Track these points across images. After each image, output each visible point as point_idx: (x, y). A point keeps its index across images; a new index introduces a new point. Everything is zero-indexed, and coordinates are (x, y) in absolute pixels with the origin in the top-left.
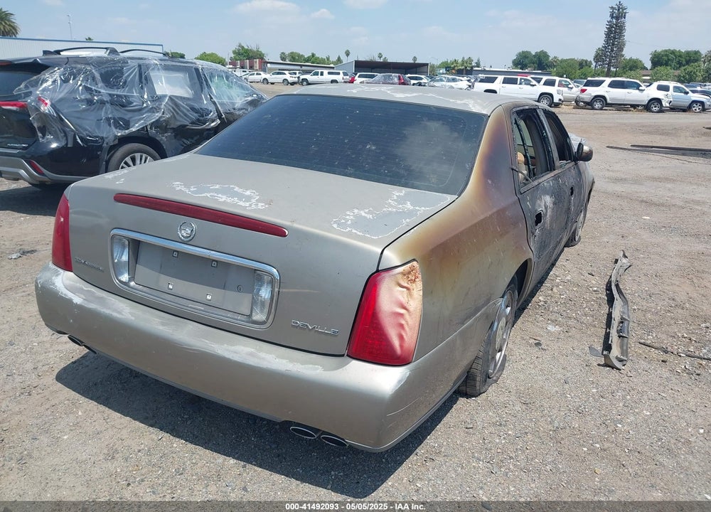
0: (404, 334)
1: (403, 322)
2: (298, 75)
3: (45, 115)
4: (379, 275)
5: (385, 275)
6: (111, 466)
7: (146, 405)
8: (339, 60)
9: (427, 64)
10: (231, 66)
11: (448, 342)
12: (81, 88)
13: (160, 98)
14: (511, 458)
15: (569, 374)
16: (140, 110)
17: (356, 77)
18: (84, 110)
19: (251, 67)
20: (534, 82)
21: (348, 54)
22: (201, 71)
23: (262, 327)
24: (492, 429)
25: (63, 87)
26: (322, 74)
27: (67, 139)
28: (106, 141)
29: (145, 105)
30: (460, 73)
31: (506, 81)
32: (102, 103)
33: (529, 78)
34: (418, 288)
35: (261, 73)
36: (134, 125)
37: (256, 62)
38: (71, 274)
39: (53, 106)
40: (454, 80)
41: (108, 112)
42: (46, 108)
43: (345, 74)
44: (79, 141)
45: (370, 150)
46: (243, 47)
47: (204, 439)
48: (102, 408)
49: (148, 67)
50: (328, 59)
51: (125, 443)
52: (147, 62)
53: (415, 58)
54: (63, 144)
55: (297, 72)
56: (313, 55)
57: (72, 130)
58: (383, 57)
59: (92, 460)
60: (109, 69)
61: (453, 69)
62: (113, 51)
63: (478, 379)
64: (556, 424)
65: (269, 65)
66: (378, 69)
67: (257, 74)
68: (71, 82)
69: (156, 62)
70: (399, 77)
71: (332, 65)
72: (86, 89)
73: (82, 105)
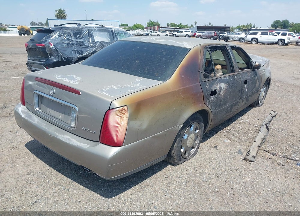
0: (118, 134)
1: (118, 130)
2: (172, 33)
3: (51, 49)
4: (110, 111)
5: (112, 111)
6: (27, 177)
7: (50, 157)
8: (192, 26)
9: (229, 27)
10: (146, 29)
11: (146, 140)
12: (65, 39)
13: (96, 42)
14: (177, 191)
15: (222, 160)
16: (88, 47)
17: (197, 33)
18: (66, 47)
19: (154, 30)
20: (276, 34)
21: (196, 23)
22: (114, 31)
23: (74, 129)
24: (175, 179)
25: (59, 39)
26: (182, 32)
27: (59, 58)
28: (74, 59)
29: (89, 45)
30: (245, 30)
31: (262, 34)
32: (73, 44)
33: (274, 32)
34: (126, 117)
35: (157, 32)
36: (85, 53)
37: (156, 27)
38: (25, 107)
39: (54, 45)
40: (239, 34)
41: (75, 48)
42: (52, 47)
43: (192, 32)
44: (63, 59)
45: (137, 63)
46: (151, 21)
47: (63, 171)
48: (35, 156)
49: (92, 30)
50: (187, 25)
51: (36, 170)
52: (92, 28)
53: (225, 25)
54: (58, 60)
55: (172, 31)
56: (181, 24)
57: (61, 55)
58: (211, 24)
59: (22, 174)
60: (77, 31)
61: (242, 29)
62: (79, 25)
63: (175, 158)
64: (204, 180)
65: (161, 29)
66: (207, 30)
67: (156, 32)
68: (62, 36)
69: (96, 28)
70: (215, 32)
71: (188, 28)
72: (68, 39)
73: (65, 45)
